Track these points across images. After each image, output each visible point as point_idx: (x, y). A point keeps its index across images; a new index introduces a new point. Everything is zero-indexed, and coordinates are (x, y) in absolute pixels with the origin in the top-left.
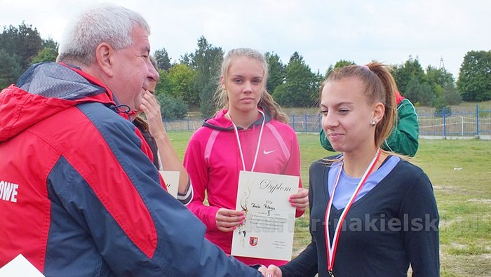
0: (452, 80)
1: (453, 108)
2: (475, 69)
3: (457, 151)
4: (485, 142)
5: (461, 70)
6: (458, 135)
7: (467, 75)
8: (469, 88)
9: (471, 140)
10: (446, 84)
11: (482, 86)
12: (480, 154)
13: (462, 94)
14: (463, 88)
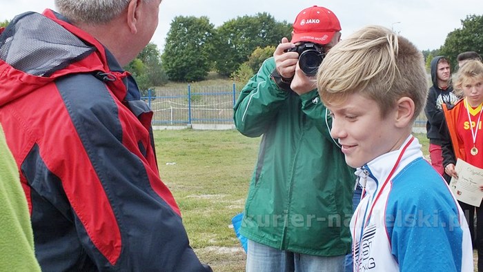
0: (156, 53)
1: (158, 90)
2: (184, 39)
3: (167, 143)
4: (199, 133)
5: (168, 40)
6: (166, 124)
7: (174, 47)
8: (177, 65)
9: (183, 130)
10: (148, 58)
11: (192, 62)
12: (194, 147)
13: (168, 73)
14: (169, 63)
